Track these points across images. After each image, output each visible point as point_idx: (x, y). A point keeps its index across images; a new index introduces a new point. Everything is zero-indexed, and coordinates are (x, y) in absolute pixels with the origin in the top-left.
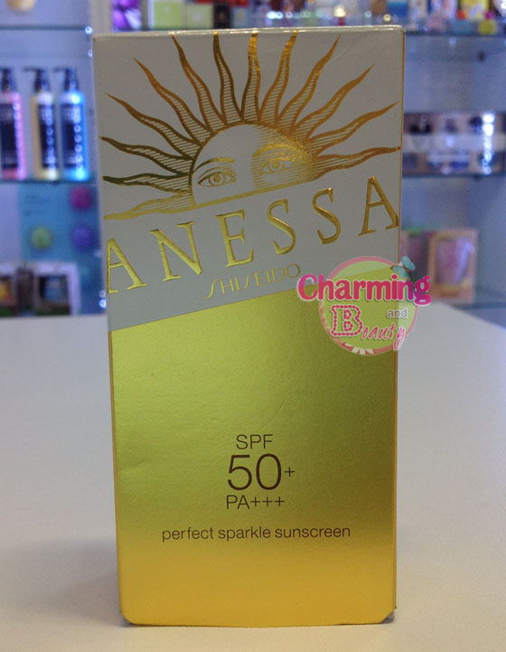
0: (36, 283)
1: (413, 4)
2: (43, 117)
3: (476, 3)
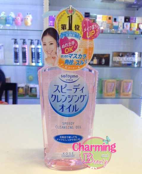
0: (29, 89)
1: (120, 26)
2: (32, 51)
3: (135, 26)
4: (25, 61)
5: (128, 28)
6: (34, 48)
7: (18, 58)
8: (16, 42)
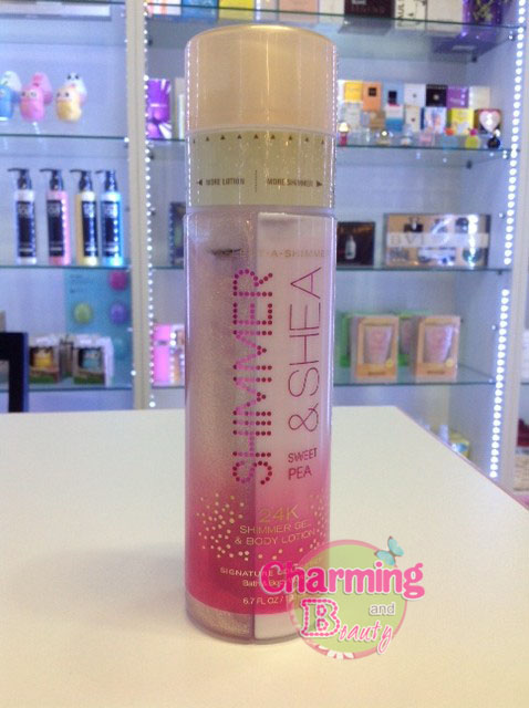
0: (75, 353)
1: (408, 121)
2: (86, 212)
3: (464, 120)
4: (59, 249)
5: (440, 128)
6: (94, 203)
7: (33, 240)
8: (23, 181)
